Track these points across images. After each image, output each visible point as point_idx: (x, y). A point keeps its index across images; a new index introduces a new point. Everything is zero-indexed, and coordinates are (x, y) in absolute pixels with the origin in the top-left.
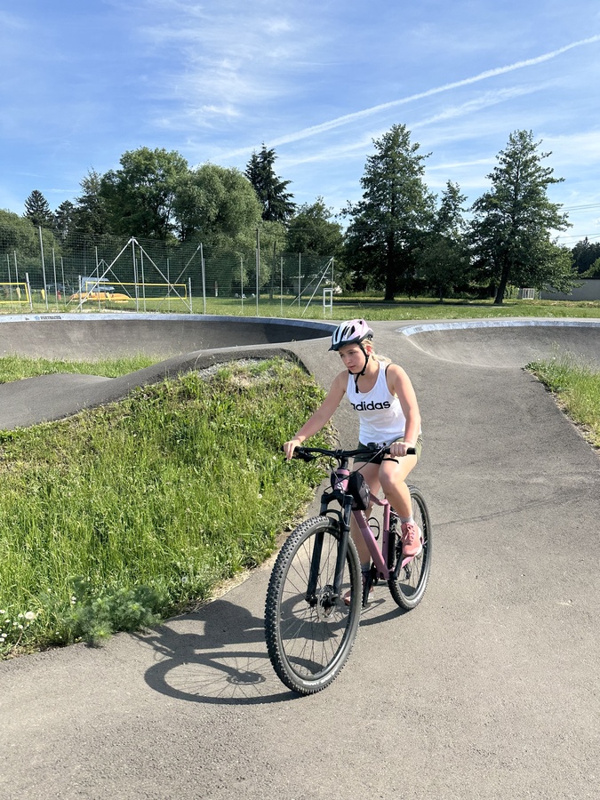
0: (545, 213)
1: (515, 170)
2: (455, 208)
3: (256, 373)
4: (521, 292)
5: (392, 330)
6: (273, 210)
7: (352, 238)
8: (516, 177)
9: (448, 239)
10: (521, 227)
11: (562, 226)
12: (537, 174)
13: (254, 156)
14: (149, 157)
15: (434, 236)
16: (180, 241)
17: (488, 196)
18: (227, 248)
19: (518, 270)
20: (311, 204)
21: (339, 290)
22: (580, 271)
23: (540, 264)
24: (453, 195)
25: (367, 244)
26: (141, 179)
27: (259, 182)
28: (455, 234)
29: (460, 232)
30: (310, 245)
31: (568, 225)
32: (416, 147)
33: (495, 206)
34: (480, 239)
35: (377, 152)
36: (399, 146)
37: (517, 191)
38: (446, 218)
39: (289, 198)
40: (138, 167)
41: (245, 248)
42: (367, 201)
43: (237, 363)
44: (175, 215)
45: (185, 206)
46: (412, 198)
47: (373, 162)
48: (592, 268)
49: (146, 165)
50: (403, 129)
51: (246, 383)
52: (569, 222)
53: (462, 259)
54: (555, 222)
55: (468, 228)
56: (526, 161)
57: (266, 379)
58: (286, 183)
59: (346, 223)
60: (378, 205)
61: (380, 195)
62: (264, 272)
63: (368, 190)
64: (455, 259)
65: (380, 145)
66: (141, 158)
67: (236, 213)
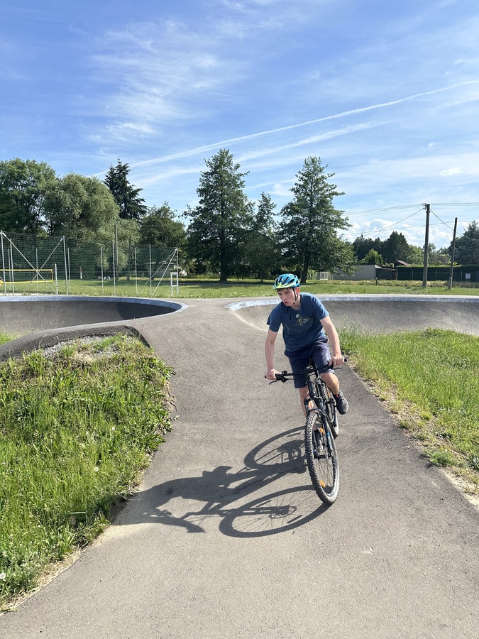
0: (332, 217)
1: (309, 186)
2: (268, 213)
3: (99, 349)
4: (319, 275)
5: (222, 306)
6: (129, 211)
7: (192, 234)
8: (310, 191)
9: (264, 235)
10: (316, 227)
11: (345, 226)
12: (325, 189)
13: (111, 169)
14: (22, 167)
15: (253, 234)
16: (49, 234)
17: (292, 204)
18: (90, 240)
19: (316, 259)
20: (159, 207)
21: (184, 273)
22: (359, 259)
23: (331, 254)
24: (266, 204)
25: (204, 238)
26: (14, 184)
27: (116, 189)
28: (269, 232)
29: (273, 230)
30: (160, 239)
31: (349, 226)
32: (237, 167)
33: (297, 212)
34: (287, 236)
35: (209, 170)
36: (225, 166)
37: (312, 200)
38: (262, 219)
39: (142, 202)
40: (11, 174)
41: (106, 240)
42: (203, 206)
43: (82, 340)
44: (44, 214)
45: (53, 206)
46: (237, 205)
47: (206, 177)
48: (367, 257)
49: (19, 173)
50: (227, 153)
51: (89, 359)
52: (349, 224)
53: (276, 251)
54: (340, 223)
55: (278, 228)
56: (317, 180)
57: (109, 354)
58: (139, 190)
59: (187, 222)
60: (211, 209)
61: (212, 202)
62: (123, 259)
63: (203, 198)
64: (271, 250)
65: (211, 164)
66: (14, 167)
67: (97, 212)
